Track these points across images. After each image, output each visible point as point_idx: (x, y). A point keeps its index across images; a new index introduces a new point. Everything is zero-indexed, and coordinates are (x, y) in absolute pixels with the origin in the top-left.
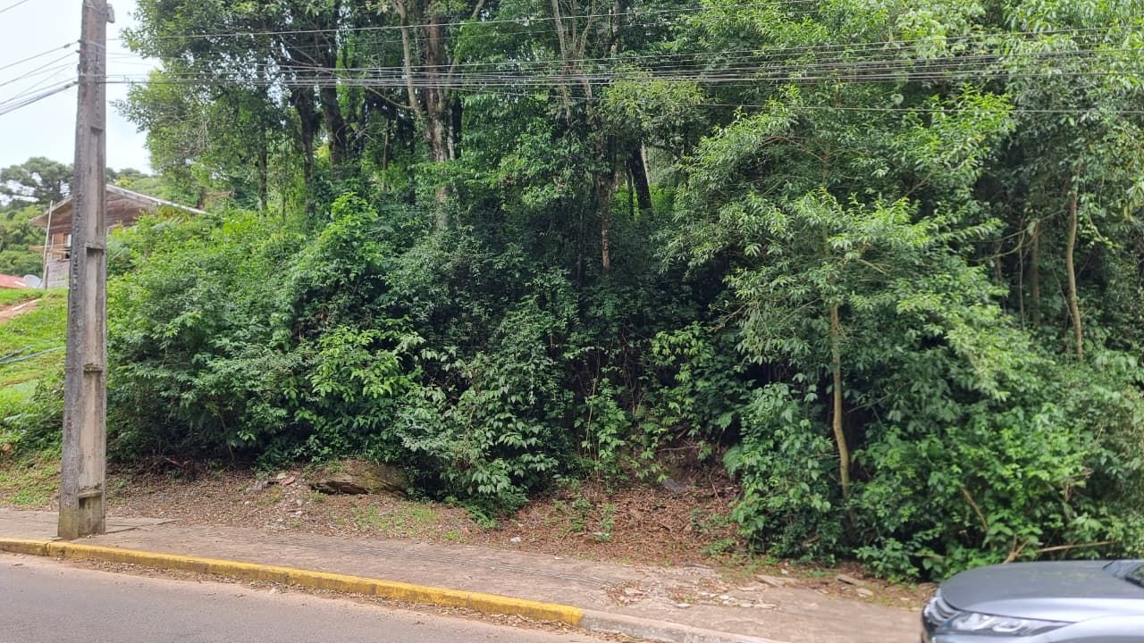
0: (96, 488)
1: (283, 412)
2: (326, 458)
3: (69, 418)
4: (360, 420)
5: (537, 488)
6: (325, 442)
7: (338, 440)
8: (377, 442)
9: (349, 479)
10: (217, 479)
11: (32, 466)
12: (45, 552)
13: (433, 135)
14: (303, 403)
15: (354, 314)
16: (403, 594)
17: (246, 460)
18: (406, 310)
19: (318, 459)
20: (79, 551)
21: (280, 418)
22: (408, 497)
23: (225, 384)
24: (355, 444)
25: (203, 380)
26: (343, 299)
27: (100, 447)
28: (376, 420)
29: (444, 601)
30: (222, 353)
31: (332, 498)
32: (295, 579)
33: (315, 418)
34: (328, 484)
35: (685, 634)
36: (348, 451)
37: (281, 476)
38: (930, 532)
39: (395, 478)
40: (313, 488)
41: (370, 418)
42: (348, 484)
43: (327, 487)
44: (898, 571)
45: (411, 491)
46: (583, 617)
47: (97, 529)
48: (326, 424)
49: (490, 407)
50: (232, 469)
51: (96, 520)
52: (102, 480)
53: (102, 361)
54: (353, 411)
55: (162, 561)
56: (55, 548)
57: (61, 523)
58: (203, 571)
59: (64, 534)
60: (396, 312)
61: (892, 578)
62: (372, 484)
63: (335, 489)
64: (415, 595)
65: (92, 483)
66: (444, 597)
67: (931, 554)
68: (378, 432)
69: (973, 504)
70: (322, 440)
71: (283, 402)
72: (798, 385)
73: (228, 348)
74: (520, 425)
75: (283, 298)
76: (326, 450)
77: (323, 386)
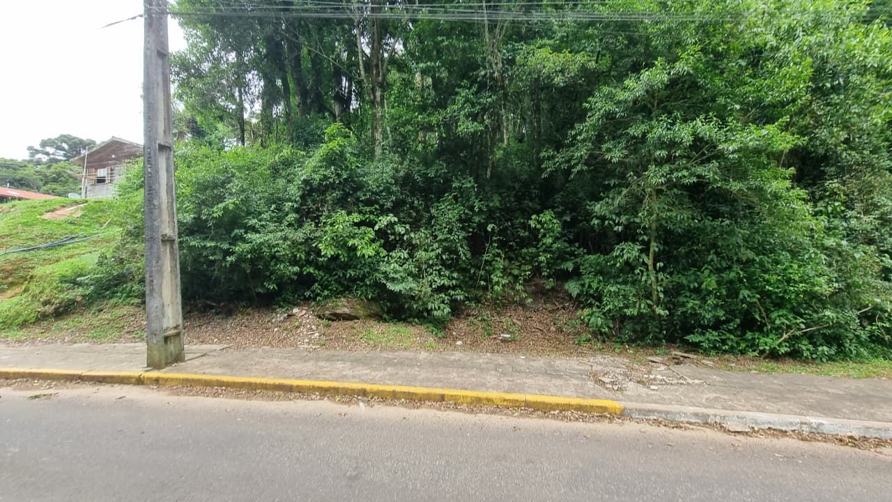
0: (176, 328)
1: (296, 269)
2: (326, 297)
3: (151, 276)
4: (351, 272)
5: (457, 309)
6: (324, 287)
7: (334, 286)
8: (362, 286)
9: (347, 310)
10: (248, 314)
11: (102, 310)
12: (139, 381)
13: (375, 97)
14: (309, 263)
15: (342, 203)
16: (469, 400)
17: (268, 302)
18: (376, 202)
19: (321, 299)
20: (172, 380)
21: (295, 274)
22: (385, 321)
23: (257, 251)
24: (346, 287)
25: (240, 248)
26: (337, 194)
27: (176, 297)
28: (362, 272)
29: (505, 403)
30: (254, 229)
31: (335, 323)
32: (372, 392)
33: (317, 272)
34: (331, 314)
35: (709, 416)
36: (342, 293)
37: (295, 310)
38: (731, 324)
39: (375, 308)
40: (320, 317)
41: (358, 271)
42: (346, 314)
43: (331, 316)
44: (715, 348)
45: (385, 316)
46: (625, 409)
47: (178, 358)
48: (325, 276)
49: (431, 262)
50: (257, 307)
51: (177, 352)
52: (180, 321)
53: (174, 231)
54: (346, 266)
55: (250, 384)
56: (150, 379)
57: (149, 357)
58: (288, 390)
59: (153, 364)
60: (368, 203)
61: (713, 353)
62: (361, 313)
63: (337, 317)
64: (479, 400)
65: (171, 324)
66: (505, 400)
67: (732, 337)
68: (362, 280)
69: (761, 308)
70: (321, 286)
71: (294, 262)
72: (643, 242)
73: (257, 226)
74: (447, 273)
75: (294, 191)
76: (326, 293)
77: (328, 251)
